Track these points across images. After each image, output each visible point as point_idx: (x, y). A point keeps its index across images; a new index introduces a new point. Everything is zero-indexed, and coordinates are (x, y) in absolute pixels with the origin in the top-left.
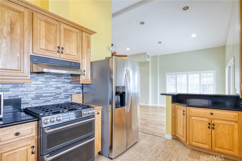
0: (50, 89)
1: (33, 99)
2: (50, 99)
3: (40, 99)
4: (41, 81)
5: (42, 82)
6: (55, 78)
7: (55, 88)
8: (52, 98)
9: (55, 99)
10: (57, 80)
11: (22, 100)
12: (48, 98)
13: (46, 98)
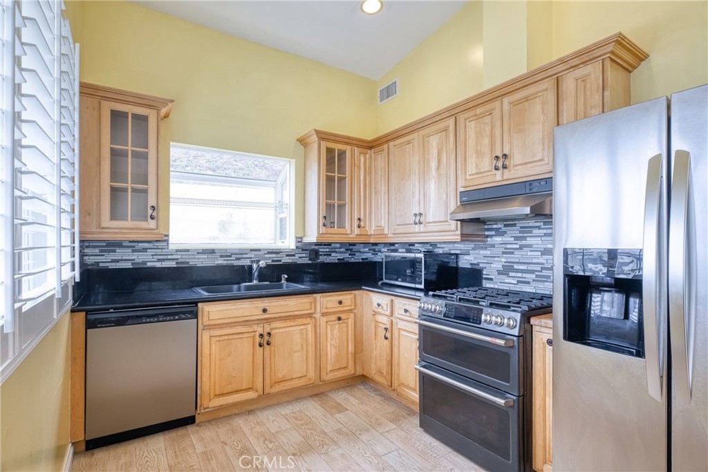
0: (529, 253)
1: (500, 273)
2: (529, 278)
3: (511, 274)
4: (511, 237)
5: (513, 239)
6: (539, 228)
7: (540, 253)
8: (533, 276)
9: (541, 281)
10: (545, 231)
11: (484, 273)
12: (525, 275)
13: (520, 275)
